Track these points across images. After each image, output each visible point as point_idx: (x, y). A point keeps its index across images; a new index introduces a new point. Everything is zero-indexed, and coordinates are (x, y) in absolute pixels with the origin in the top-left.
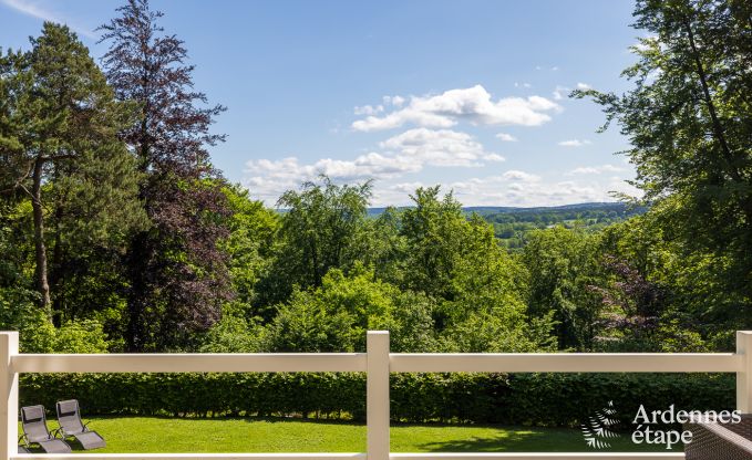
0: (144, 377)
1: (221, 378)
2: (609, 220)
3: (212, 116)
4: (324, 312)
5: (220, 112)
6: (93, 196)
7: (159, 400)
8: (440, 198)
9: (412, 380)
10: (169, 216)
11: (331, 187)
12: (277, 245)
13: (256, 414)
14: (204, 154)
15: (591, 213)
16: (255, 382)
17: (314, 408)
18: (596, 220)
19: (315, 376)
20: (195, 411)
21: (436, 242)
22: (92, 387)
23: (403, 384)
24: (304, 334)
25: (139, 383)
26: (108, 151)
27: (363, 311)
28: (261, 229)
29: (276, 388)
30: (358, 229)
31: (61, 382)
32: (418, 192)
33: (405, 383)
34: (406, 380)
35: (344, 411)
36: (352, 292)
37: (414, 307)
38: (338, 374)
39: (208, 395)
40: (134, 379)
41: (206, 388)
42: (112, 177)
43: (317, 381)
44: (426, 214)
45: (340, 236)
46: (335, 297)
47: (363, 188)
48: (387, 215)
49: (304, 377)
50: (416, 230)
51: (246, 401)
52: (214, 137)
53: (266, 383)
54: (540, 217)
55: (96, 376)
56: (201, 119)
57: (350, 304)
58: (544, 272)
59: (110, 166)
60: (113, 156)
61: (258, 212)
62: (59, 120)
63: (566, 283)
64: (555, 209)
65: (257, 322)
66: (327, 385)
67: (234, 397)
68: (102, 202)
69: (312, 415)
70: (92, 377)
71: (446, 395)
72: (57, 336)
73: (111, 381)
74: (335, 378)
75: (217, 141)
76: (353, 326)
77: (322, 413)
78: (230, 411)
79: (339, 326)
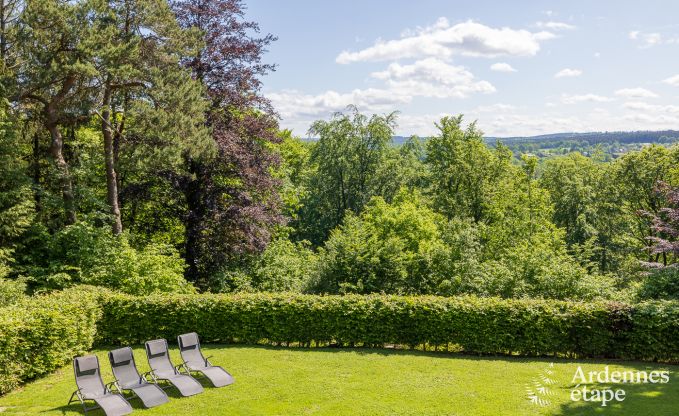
0: (249, 307)
1: (327, 308)
2: (581, 149)
3: (264, 47)
4: (375, 237)
5: (271, 42)
6: (166, 123)
7: (263, 330)
8: (464, 127)
9: (528, 313)
10: (226, 143)
11: (359, 118)
12: (305, 172)
13: (361, 344)
14: (256, 83)
15: (565, 142)
16: (363, 313)
17: (423, 340)
18: (569, 149)
19: (426, 308)
20: (299, 340)
21: (461, 169)
22: (196, 316)
23: (518, 317)
24: (359, 258)
25: (243, 313)
26: (175, 79)
27: (413, 236)
28: (290, 157)
29: (384, 320)
30: (384, 156)
31: (165, 310)
32: (444, 121)
33: (520, 316)
34: (521, 314)
35: (454, 343)
36: (402, 218)
37: (462, 232)
38: (448, 306)
39: (314, 325)
40: (238, 308)
41: (311, 318)
42: (181, 104)
43: (427, 313)
44: (452, 142)
45: (366, 164)
46: (385, 222)
47: (388, 118)
48: (411, 144)
49: (413, 309)
50: (440, 157)
51: (353, 332)
52: (264, 67)
53: (374, 314)
54: (517, 146)
55: (201, 306)
56: (252, 49)
57: (400, 229)
58: (565, 198)
59: (179, 93)
60: (181, 83)
61: (287, 141)
62: (131, 47)
63: (589, 209)
64: (531, 138)
65: (306, 246)
66: (437, 317)
67: (340, 328)
68: (175, 129)
69: (421, 347)
70: (195, 306)
71: (564, 329)
72: (138, 261)
73: (215, 310)
74: (446, 310)
75: (267, 71)
76: (404, 250)
77: (431, 345)
78: (334, 341)
79: (392, 250)
